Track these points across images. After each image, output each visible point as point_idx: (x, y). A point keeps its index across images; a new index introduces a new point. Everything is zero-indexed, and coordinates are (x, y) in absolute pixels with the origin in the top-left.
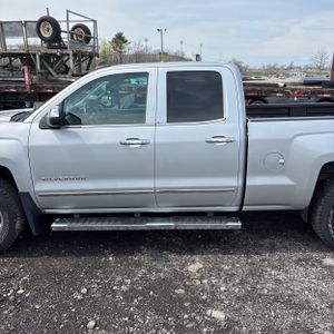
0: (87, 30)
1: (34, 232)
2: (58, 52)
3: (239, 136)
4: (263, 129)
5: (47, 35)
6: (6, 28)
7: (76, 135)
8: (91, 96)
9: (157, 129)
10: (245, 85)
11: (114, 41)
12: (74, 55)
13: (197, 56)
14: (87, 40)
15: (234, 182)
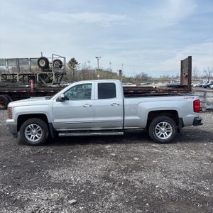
0: (60, 62)
1: (53, 137)
2: (48, 73)
3: (121, 103)
4: (129, 101)
5: (42, 65)
6: (20, 61)
7: (68, 104)
8: (70, 92)
9: (95, 101)
10: (124, 88)
11: (70, 62)
12: (55, 74)
13: (120, 71)
14: (61, 67)
15: (120, 118)
